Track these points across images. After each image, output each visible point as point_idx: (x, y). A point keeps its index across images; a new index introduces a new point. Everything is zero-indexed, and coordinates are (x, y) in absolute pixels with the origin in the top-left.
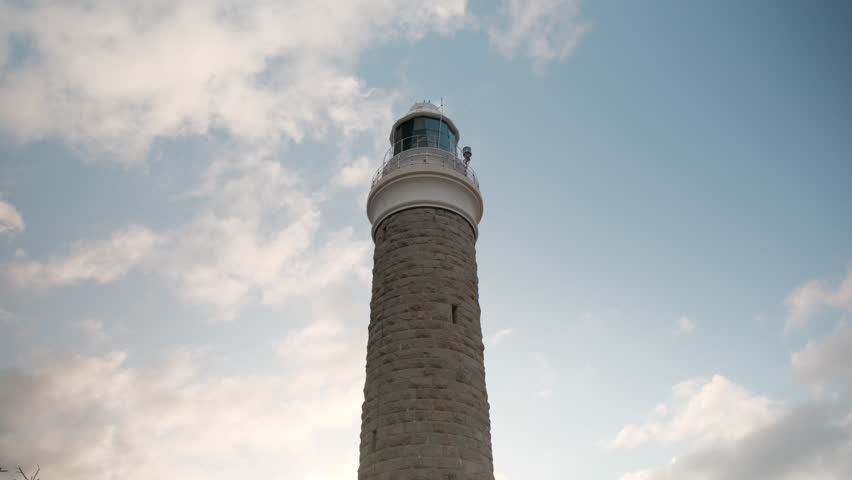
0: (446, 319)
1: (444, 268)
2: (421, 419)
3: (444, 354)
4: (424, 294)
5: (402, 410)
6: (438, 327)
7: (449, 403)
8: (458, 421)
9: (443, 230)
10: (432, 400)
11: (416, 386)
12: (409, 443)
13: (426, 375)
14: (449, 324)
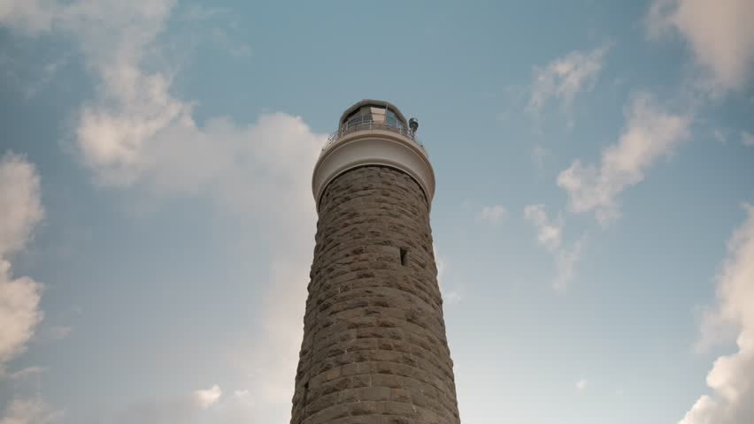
0: (392, 260)
1: (391, 215)
2: (361, 359)
3: (391, 293)
4: (367, 238)
5: (339, 352)
6: (384, 267)
7: (398, 342)
8: (411, 362)
9: (389, 184)
10: (375, 339)
11: (356, 326)
12: (346, 387)
13: (369, 313)
14: (397, 265)
